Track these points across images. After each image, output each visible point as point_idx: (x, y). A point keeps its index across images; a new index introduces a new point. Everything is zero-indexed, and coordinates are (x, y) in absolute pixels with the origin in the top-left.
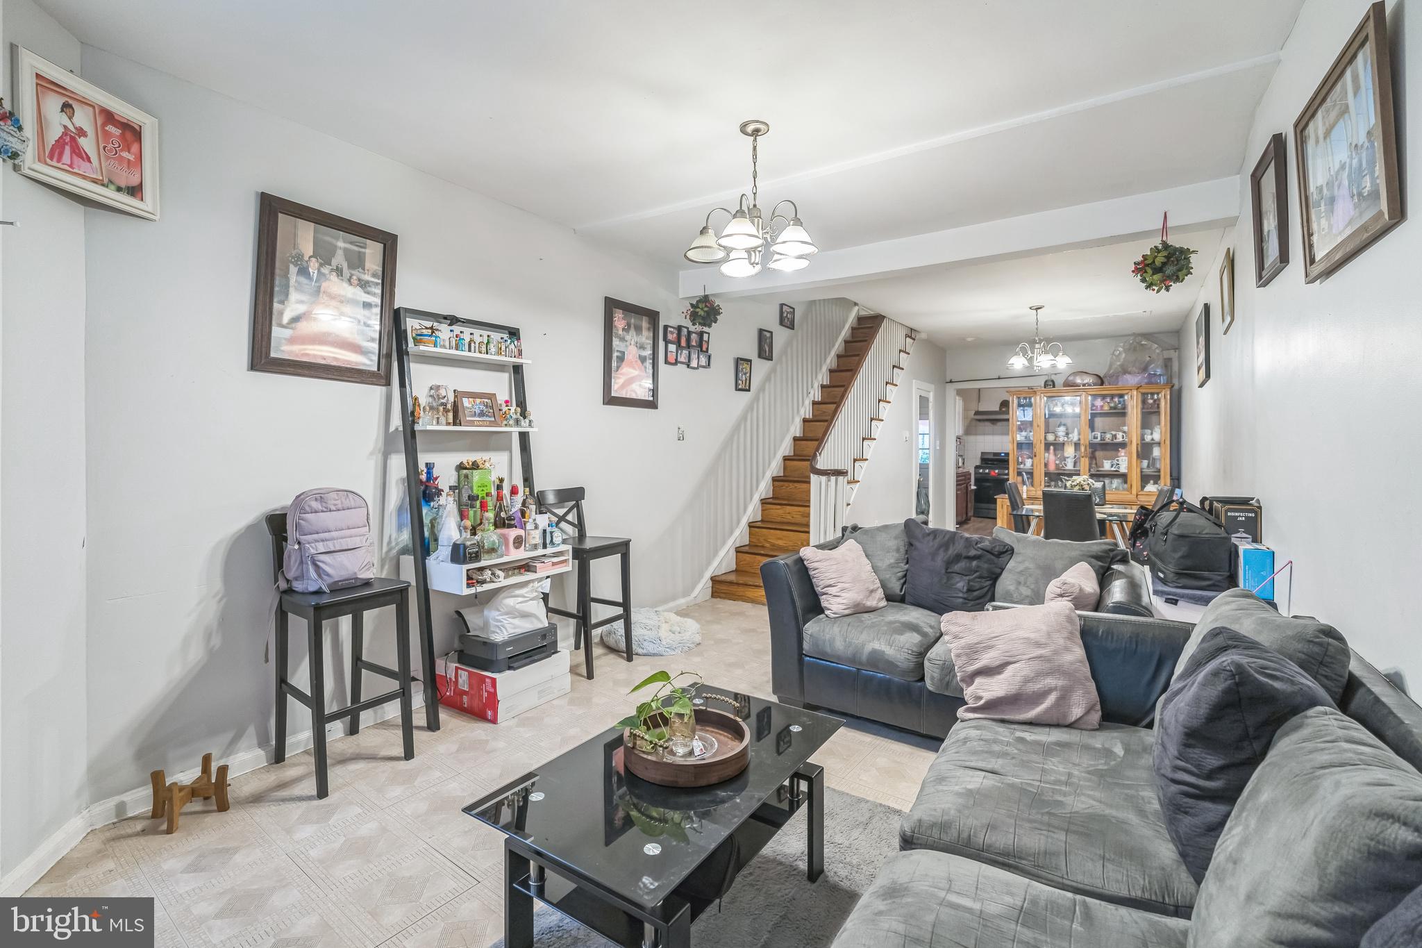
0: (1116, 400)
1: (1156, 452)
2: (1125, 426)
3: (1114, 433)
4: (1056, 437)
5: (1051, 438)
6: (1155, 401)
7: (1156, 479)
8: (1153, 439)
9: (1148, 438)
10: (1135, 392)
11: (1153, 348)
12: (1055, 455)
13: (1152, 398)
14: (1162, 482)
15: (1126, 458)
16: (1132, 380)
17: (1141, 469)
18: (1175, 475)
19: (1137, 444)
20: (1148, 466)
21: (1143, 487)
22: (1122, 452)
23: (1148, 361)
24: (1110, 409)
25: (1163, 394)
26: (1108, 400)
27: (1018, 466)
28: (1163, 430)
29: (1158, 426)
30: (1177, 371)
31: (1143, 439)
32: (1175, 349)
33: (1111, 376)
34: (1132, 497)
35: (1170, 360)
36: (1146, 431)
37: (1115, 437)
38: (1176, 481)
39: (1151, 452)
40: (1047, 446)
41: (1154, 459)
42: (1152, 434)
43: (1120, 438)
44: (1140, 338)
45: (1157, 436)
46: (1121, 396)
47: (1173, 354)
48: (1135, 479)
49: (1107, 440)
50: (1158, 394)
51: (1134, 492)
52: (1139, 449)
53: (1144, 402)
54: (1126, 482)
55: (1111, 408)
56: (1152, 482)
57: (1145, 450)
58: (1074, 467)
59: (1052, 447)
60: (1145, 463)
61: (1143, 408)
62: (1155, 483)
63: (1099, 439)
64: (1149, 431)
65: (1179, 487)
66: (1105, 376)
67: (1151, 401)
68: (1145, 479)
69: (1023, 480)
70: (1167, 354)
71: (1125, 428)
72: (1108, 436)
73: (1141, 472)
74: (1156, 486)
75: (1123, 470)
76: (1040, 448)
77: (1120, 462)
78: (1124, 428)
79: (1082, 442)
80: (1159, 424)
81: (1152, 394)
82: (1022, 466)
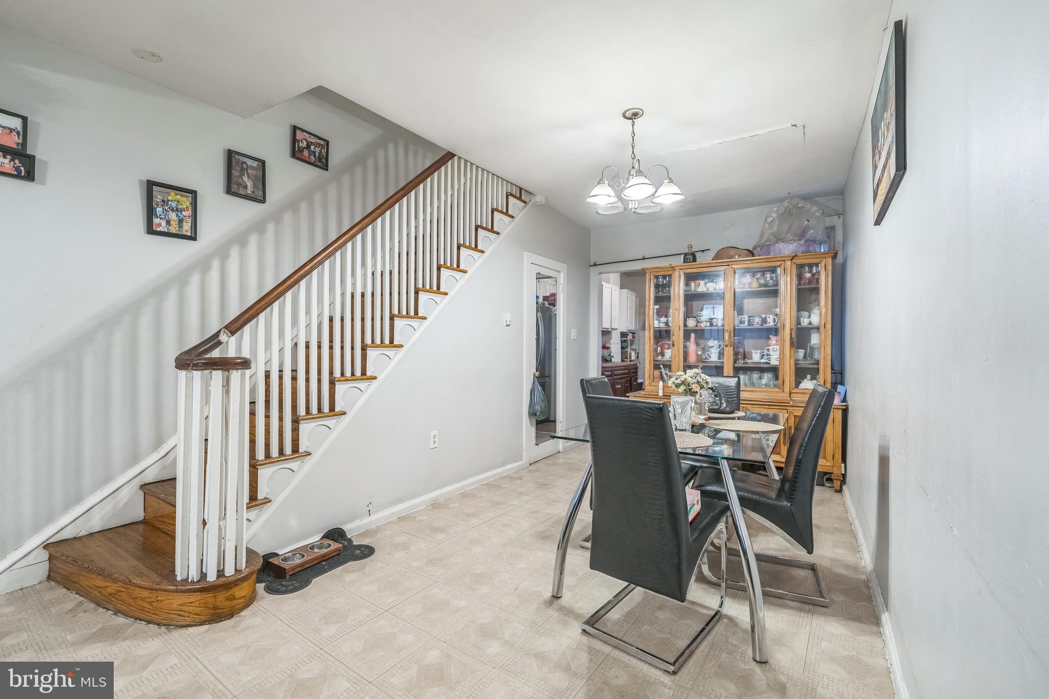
0: (768, 275)
1: (815, 339)
2: (777, 308)
3: (763, 316)
4: (698, 322)
5: (691, 323)
6: (813, 275)
7: (814, 373)
8: (810, 323)
9: (805, 322)
10: (788, 263)
11: (813, 211)
12: (697, 344)
13: (810, 272)
14: (821, 377)
15: (778, 347)
16: (787, 249)
17: (796, 360)
18: (837, 368)
19: (791, 329)
20: (805, 357)
21: (798, 384)
22: (773, 340)
23: (806, 226)
24: (759, 287)
25: (823, 264)
26: (759, 275)
27: (656, 359)
28: (824, 310)
29: (817, 307)
30: (841, 241)
31: (799, 323)
32: (839, 215)
33: (762, 247)
34: (784, 396)
35: (832, 228)
36: (802, 313)
37: (764, 321)
38: (839, 375)
39: (809, 339)
40: (687, 334)
41: (812, 349)
42: (809, 317)
43: (771, 323)
44: (797, 199)
45: (815, 319)
46: (773, 270)
47: (837, 221)
48: (788, 373)
49: (756, 326)
50: (817, 265)
51: (787, 389)
52: (794, 335)
53: (800, 277)
54: (777, 378)
55: (761, 285)
56: (809, 376)
57: (801, 337)
58: (719, 359)
59: (693, 335)
60: (801, 353)
61: (799, 284)
62: (813, 378)
63: (746, 323)
64: (807, 314)
65: (842, 383)
66: (755, 248)
67: (808, 275)
68: (800, 374)
69: (661, 375)
70: (829, 221)
71: (778, 310)
72: (757, 320)
73: (796, 364)
74: (815, 382)
75: (774, 362)
76: (678, 335)
77: (771, 353)
78: (776, 309)
79: (726, 328)
80: (818, 305)
81: (811, 266)
82: (660, 358)
